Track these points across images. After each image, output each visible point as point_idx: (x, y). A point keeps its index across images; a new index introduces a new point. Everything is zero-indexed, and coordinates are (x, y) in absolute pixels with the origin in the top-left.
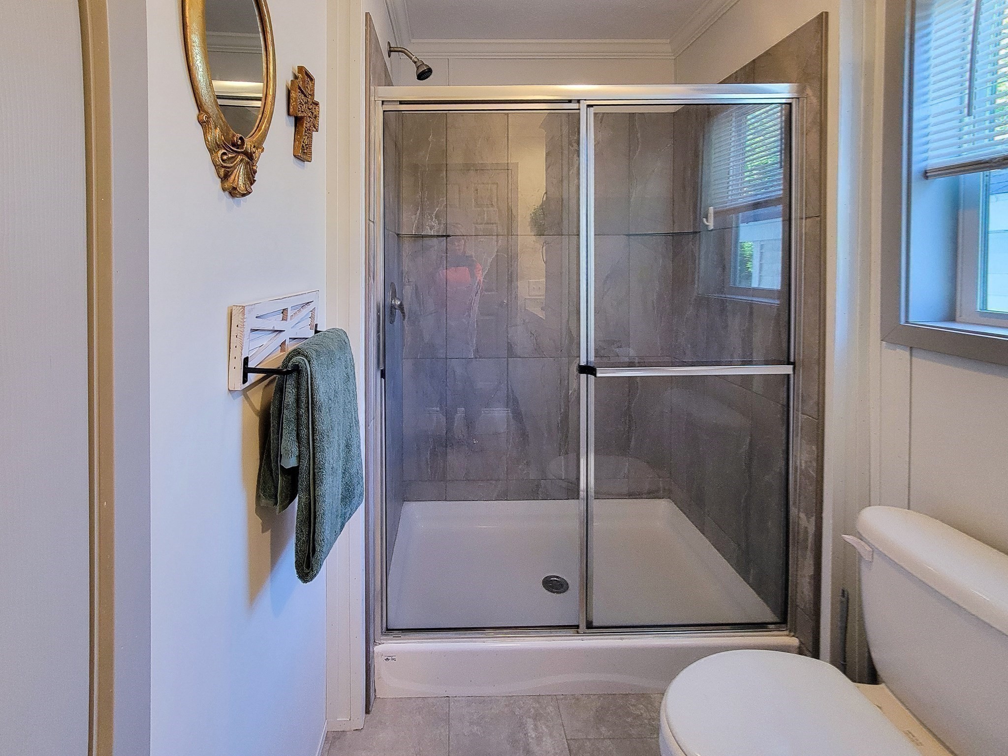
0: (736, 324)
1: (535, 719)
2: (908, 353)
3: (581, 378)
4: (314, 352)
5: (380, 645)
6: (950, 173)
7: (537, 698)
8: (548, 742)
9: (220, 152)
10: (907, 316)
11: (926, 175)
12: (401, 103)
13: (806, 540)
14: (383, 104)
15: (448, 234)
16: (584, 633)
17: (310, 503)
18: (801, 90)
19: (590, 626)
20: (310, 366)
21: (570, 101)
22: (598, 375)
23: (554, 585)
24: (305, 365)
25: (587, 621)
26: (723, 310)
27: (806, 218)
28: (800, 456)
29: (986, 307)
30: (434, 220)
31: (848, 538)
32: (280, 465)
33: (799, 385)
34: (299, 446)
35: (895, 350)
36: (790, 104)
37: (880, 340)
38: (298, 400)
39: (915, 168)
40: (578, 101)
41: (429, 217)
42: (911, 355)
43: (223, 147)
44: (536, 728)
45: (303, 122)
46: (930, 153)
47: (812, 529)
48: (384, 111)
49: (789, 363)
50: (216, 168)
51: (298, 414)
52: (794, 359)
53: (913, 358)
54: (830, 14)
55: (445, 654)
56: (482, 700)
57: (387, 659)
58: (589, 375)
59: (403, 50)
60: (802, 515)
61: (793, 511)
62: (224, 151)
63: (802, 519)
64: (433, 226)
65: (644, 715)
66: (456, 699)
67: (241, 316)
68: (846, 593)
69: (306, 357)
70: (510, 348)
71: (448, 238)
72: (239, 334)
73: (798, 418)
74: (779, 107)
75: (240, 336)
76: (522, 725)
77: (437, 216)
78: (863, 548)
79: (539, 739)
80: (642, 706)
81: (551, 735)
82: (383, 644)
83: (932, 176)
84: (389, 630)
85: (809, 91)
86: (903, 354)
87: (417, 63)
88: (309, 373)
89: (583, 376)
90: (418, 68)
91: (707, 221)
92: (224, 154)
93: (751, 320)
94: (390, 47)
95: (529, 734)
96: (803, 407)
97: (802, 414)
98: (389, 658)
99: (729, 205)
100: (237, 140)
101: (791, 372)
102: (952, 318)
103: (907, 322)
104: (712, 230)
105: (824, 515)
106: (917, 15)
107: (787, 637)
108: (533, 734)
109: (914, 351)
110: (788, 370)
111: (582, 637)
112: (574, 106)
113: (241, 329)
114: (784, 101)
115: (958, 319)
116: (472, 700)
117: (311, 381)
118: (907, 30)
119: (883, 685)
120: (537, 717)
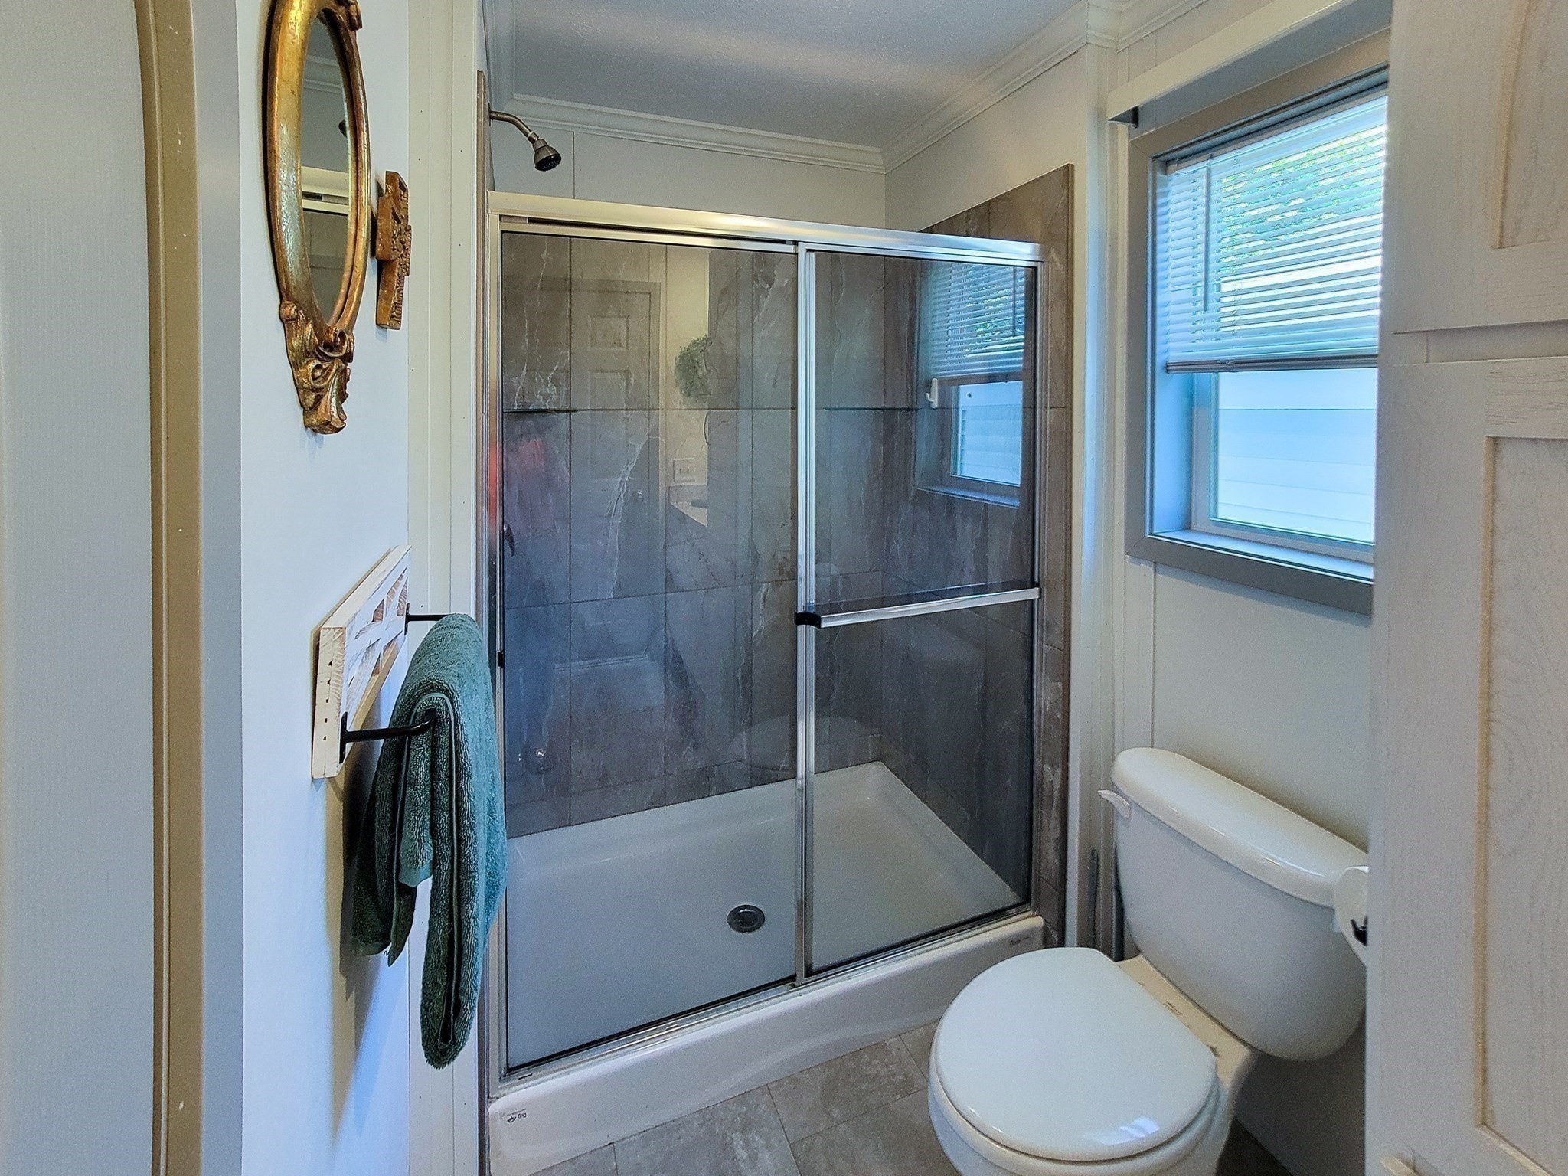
0: (966, 531)
1: (743, 1130)
2: (1152, 569)
3: (799, 630)
4: (456, 680)
5: (499, 1100)
6: (1182, 370)
7: (743, 1098)
8: (766, 1158)
9: (311, 366)
10: (1151, 527)
11: (1167, 368)
12: (532, 221)
13: (1051, 796)
14: (500, 220)
15: (573, 407)
16: (803, 985)
17: (451, 935)
18: (1045, 253)
19: (810, 972)
20: (452, 706)
21: (783, 242)
22: (824, 625)
23: (746, 920)
24: (447, 706)
25: (806, 966)
26: (950, 511)
27: (1051, 408)
28: (1045, 695)
29: (1217, 514)
30: (550, 384)
31: (1106, 794)
32: (398, 883)
33: (1042, 613)
34: (434, 843)
35: (1139, 564)
36: (1035, 269)
37: (1123, 553)
38: (433, 769)
39: (1160, 360)
40: (796, 243)
41: (542, 381)
42: (1155, 571)
43: (316, 355)
44: (747, 1144)
45: (394, 267)
46: (1170, 345)
47: (1058, 784)
48: (502, 232)
49: (1033, 585)
50: (298, 392)
51: (433, 791)
52: (1039, 579)
53: (1158, 575)
54: (1076, 169)
55: (606, 1079)
56: (665, 1130)
57: (512, 1118)
58: (808, 626)
59: (512, 118)
60: (1047, 768)
61: (1038, 763)
62: (316, 362)
63: (1049, 774)
64: (549, 395)
65: (882, 1073)
66: (624, 1142)
67: (337, 646)
68: (1095, 853)
69: (446, 692)
70: (669, 579)
71: (573, 414)
72: (333, 678)
73: (1042, 649)
74: (1022, 270)
75: (337, 681)
76: (727, 1147)
77: (554, 380)
78: (1121, 806)
79: (753, 1158)
80: (877, 1061)
81: (768, 1147)
82: (504, 1095)
83: (1171, 370)
84: (511, 1071)
85: (1053, 254)
86: (1147, 569)
87: (537, 143)
88: (453, 719)
89: (801, 628)
90: (538, 151)
91: (930, 396)
92: (318, 367)
93: (985, 527)
94: (490, 112)
95: (739, 1157)
96: (1047, 636)
97: (1047, 644)
98: (513, 1116)
99: (956, 373)
100: (335, 339)
101: (1036, 596)
102: (1187, 527)
103: (1151, 534)
104: (936, 408)
105: (1071, 765)
106: (1158, 190)
107: (1030, 919)
108: (743, 1154)
109: (1159, 567)
110: (1032, 594)
111: (799, 992)
112: (790, 248)
113: (338, 669)
114: (1025, 264)
115: (1194, 527)
116: (646, 1136)
117: (456, 730)
118: (1150, 204)
119: (1141, 957)
120: (746, 1127)
